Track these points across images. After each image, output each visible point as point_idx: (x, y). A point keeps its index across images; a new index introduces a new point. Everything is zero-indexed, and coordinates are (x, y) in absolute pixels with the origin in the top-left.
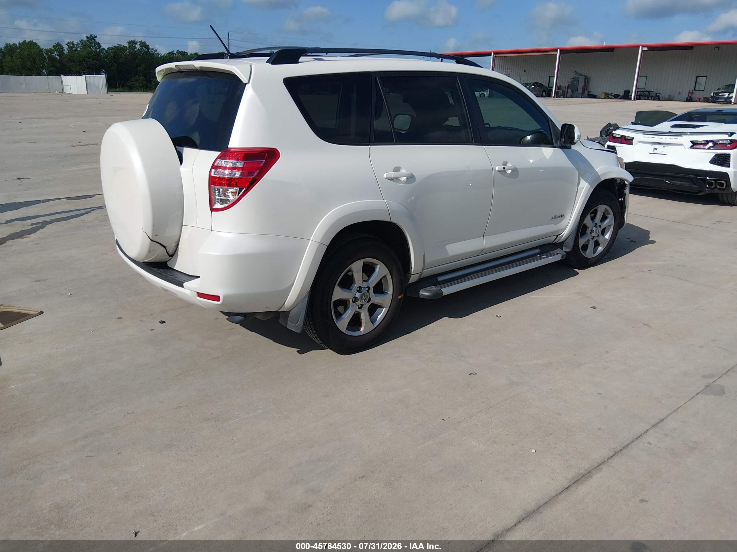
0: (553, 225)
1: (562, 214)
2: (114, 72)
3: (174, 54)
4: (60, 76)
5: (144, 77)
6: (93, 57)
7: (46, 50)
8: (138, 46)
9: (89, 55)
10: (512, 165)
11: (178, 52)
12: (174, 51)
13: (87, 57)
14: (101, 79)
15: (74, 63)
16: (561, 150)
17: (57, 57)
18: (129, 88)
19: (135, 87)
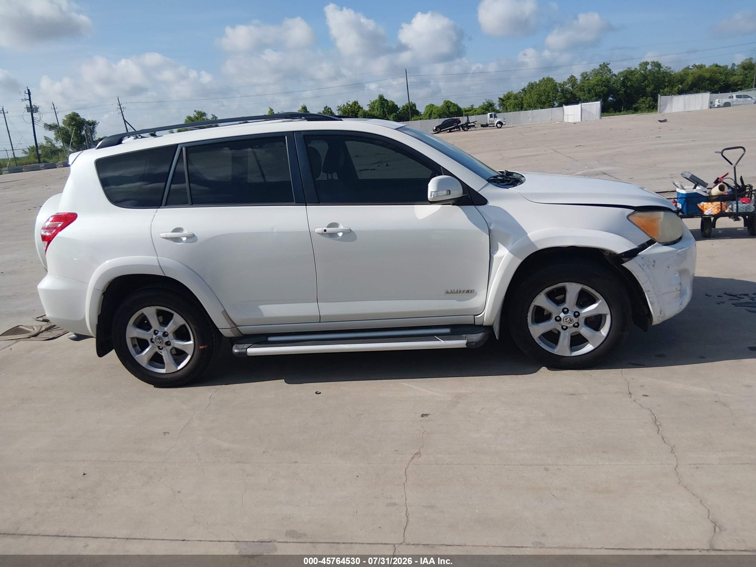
0: (455, 301)
1: (471, 288)
2: (621, 96)
3: (690, 69)
4: (562, 106)
5: (652, 97)
6: (601, 84)
7: (560, 84)
8: (649, 67)
9: (598, 83)
10: (344, 227)
11: (695, 66)
12: (689, 66)
13: (596, 85)
14: (596, 106)
15: (583, 92)
16: (459, 208)
17: (570, 88)
18: (634, 110)
19: (640, 109)
